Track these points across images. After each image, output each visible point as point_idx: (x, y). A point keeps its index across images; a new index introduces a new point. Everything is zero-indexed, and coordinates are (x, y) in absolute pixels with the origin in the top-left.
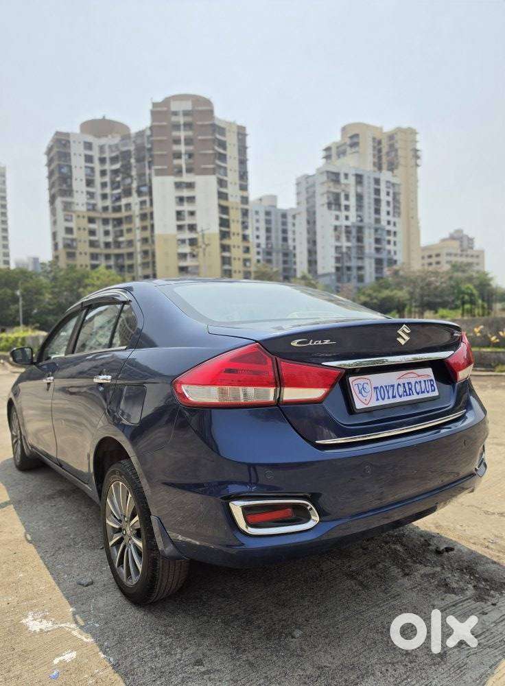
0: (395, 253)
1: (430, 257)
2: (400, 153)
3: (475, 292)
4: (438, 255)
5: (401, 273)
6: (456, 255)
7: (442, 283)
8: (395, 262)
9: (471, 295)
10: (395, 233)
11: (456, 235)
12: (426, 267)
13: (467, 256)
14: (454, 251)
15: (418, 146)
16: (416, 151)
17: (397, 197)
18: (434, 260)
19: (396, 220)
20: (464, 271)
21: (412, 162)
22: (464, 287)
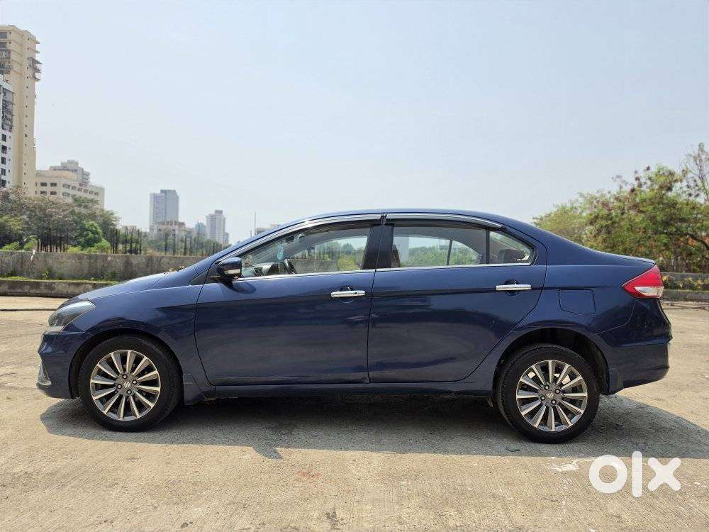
0: (4, 172)
1: (44, 184)
2: (13, 56)
3: (99, 230)
4: (54, 185)
5: (12, 197)
6: (74, 188)
7: (65, 216)
8: (4, 182)
9: (95, 233)
11: (69, 166)
12: (39, 195)
13: (86, 191)
14: (72, 184)
15: (38, 57)
16: (35, 62)
17: (10, 107)
18: (49, 189)
20: (86, 207)
22: (88, 223)
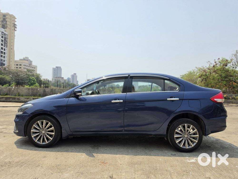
0: (4, 61)
1: (17, 65)
2: (8, 23)
4: (20, 65)
5: (7, 69)
6: (27, 66)
7: (24, 75)
8: (4, 64)
9: (34, 81)
10: (4, 53)
11: (26, 59)
12: (16, 68)
13: (31, 67)
14: (27, 65)
15: (16, 23)
16: (15, 25)
17: (6, 40)
19: (5, 48)
20: (31, 72)
21: (13, 28)
22: (31, 78)
